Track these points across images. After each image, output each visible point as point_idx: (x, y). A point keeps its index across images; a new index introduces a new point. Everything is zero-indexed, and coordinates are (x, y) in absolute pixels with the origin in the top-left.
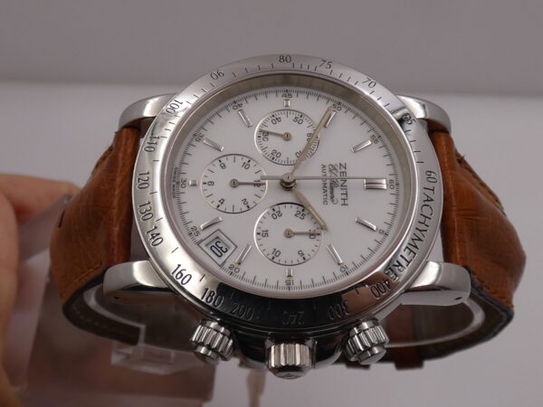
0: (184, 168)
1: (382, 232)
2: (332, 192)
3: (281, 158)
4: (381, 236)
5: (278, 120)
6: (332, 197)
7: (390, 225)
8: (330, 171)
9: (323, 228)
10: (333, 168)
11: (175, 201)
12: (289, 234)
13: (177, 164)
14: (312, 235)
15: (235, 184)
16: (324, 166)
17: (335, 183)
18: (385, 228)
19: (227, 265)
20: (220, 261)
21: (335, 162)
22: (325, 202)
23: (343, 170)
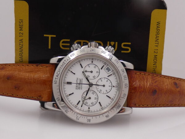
0: (116, 91)
1: (69, 70)
2: (80, 82)
3: (92, 92)
4: (70, 69)
5: (92, 103)
6: (80, 80)
7: (67, 72)
8: (80, 88)
9: (83, 72)
10: (79, 88)
11: (118, 82)
12: (92, 72)
13: (118, 92)
14: (86, 71)
15: (104, 86)
16: (81, 89)
17: (79, 84)
18: (69, 72)
19: (107, 65)
20: (108, 66)
21: (78, 90)
22: (82, 79)
23: (77, 88)
